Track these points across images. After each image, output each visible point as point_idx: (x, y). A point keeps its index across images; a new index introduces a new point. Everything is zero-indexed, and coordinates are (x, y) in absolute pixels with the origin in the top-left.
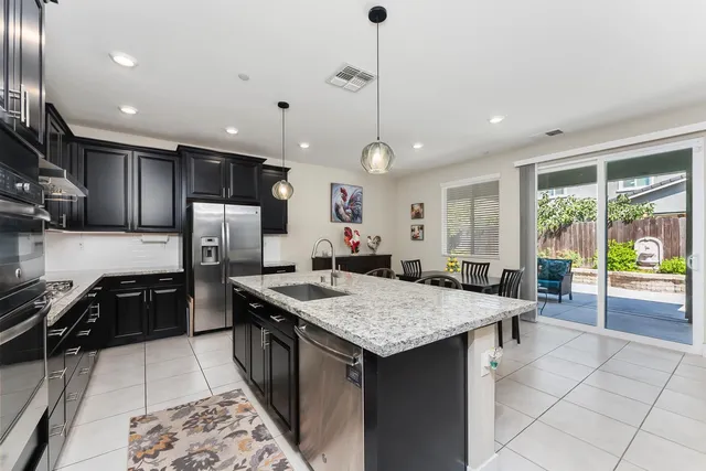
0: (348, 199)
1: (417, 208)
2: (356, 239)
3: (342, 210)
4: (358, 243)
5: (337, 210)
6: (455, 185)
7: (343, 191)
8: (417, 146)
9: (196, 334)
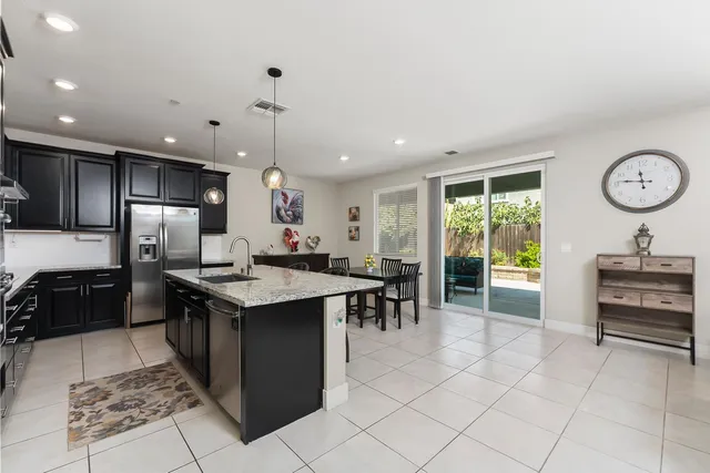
0: (289, 202)
1: (354, 211)
2: (296, 239)
3: (283, 212)
4: (297, 243)
5: (278, 210)
6: (386, 191)
7: (284, 194)
8: (344, 158)
9: (133, 326)
